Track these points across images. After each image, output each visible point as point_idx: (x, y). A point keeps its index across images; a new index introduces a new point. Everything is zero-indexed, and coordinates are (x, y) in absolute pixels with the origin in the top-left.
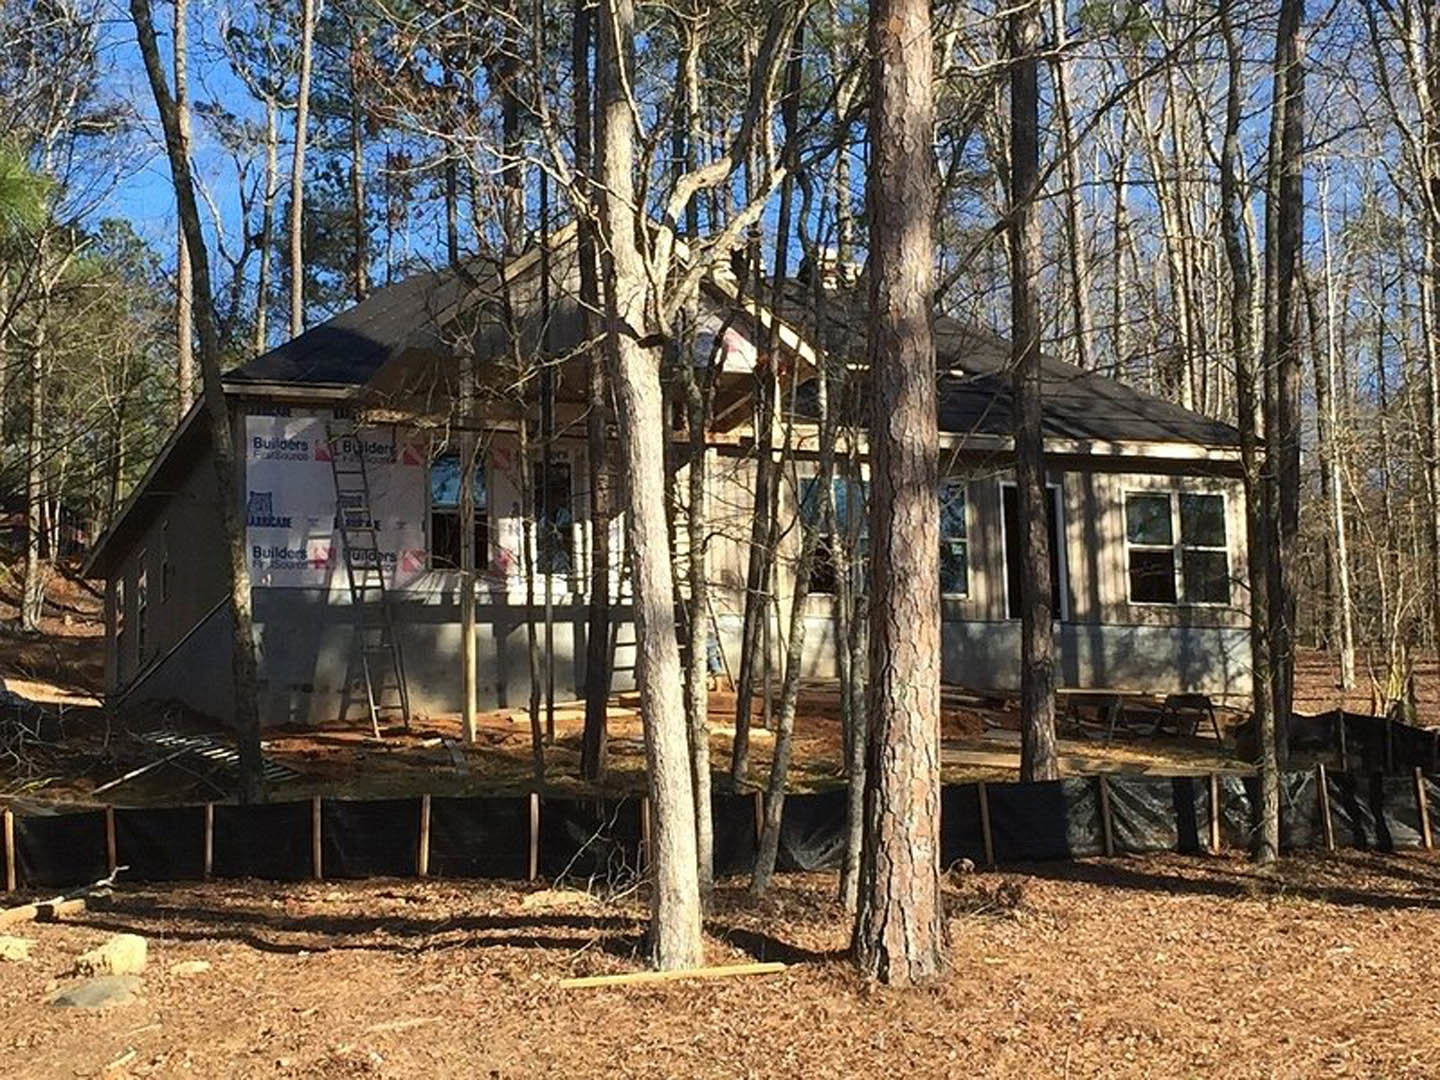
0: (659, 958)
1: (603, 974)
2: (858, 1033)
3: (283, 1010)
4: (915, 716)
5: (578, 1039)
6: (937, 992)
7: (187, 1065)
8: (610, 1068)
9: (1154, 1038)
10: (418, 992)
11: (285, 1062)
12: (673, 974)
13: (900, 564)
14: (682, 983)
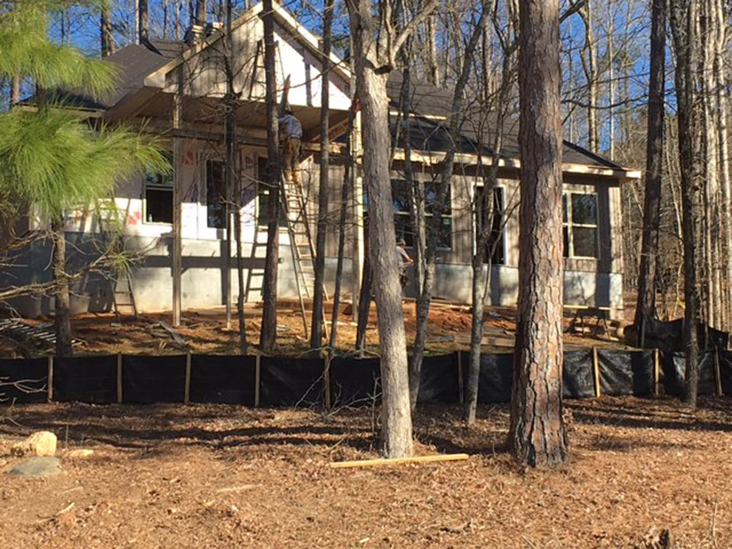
0: (388, 450)
1: (353, 459)
2: (526, 497)
3: (156, 479)
4: (550, 304)
5: (355, 498)
6: (566, 473)
7: (110, 512)
8: (382, 516)
9: (707, 502)
10: (239, 469)
11: (174, 511)
12: (400, 460)
13: (541, 211)
14: (407, 465)
